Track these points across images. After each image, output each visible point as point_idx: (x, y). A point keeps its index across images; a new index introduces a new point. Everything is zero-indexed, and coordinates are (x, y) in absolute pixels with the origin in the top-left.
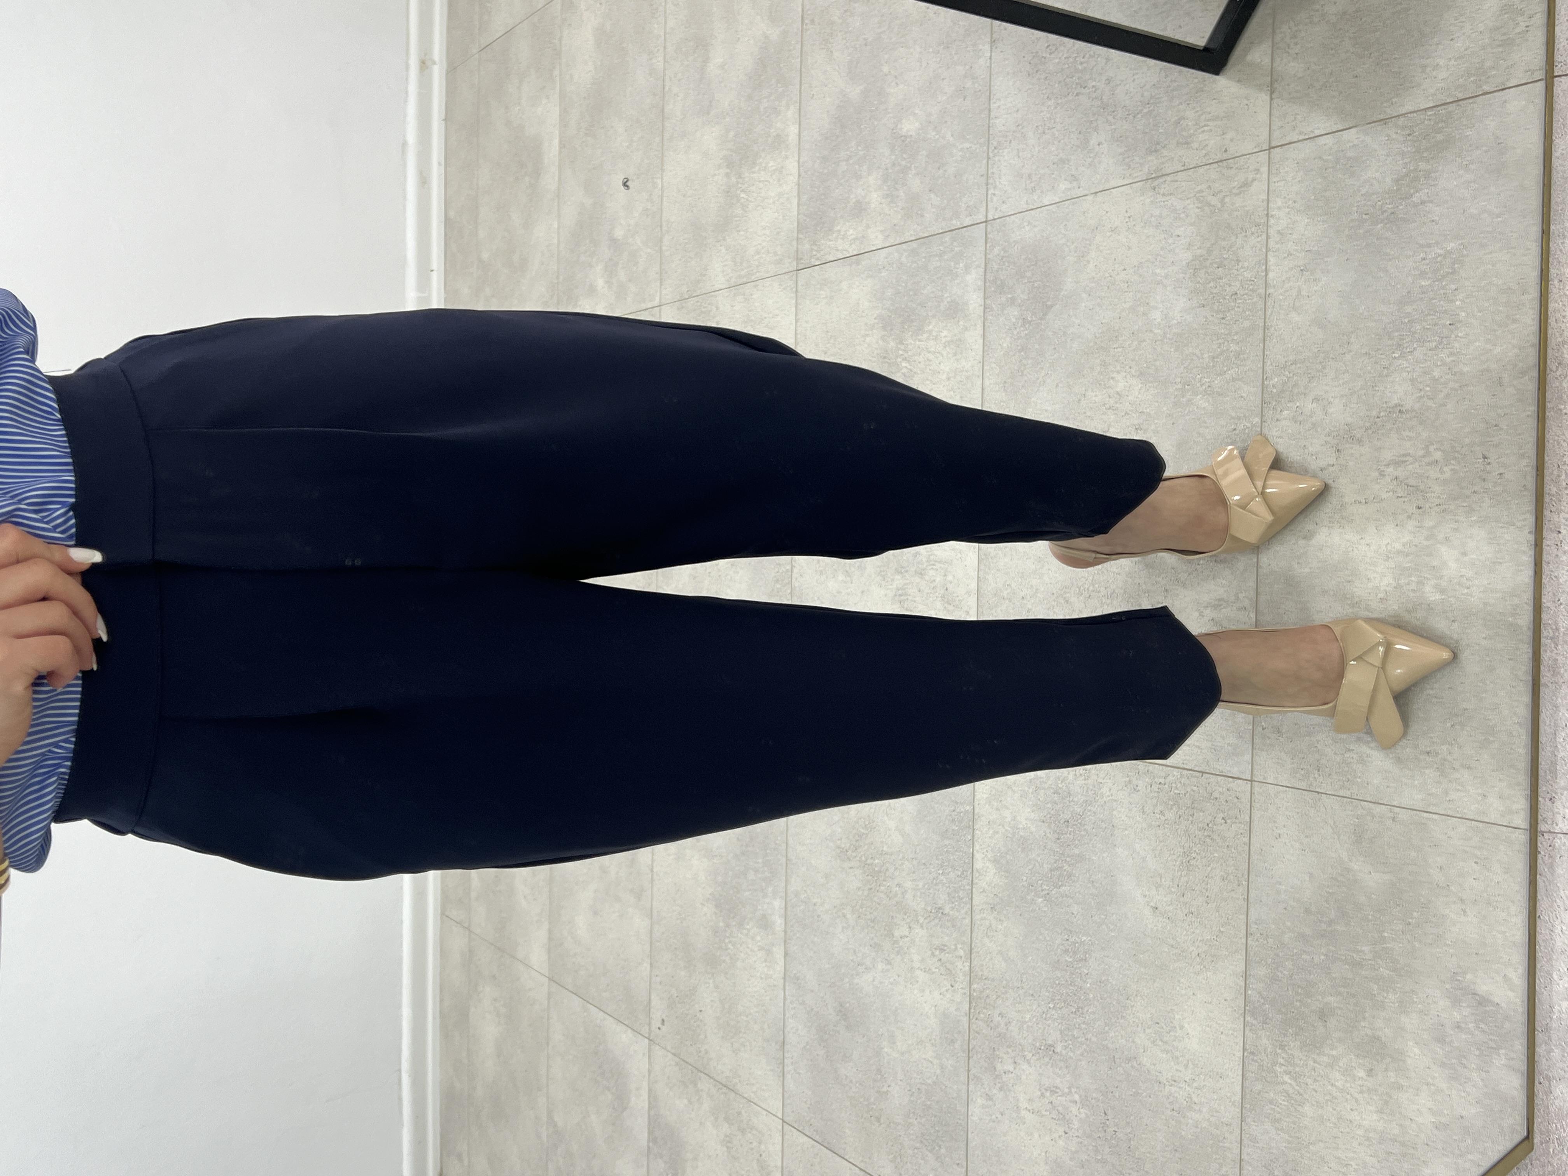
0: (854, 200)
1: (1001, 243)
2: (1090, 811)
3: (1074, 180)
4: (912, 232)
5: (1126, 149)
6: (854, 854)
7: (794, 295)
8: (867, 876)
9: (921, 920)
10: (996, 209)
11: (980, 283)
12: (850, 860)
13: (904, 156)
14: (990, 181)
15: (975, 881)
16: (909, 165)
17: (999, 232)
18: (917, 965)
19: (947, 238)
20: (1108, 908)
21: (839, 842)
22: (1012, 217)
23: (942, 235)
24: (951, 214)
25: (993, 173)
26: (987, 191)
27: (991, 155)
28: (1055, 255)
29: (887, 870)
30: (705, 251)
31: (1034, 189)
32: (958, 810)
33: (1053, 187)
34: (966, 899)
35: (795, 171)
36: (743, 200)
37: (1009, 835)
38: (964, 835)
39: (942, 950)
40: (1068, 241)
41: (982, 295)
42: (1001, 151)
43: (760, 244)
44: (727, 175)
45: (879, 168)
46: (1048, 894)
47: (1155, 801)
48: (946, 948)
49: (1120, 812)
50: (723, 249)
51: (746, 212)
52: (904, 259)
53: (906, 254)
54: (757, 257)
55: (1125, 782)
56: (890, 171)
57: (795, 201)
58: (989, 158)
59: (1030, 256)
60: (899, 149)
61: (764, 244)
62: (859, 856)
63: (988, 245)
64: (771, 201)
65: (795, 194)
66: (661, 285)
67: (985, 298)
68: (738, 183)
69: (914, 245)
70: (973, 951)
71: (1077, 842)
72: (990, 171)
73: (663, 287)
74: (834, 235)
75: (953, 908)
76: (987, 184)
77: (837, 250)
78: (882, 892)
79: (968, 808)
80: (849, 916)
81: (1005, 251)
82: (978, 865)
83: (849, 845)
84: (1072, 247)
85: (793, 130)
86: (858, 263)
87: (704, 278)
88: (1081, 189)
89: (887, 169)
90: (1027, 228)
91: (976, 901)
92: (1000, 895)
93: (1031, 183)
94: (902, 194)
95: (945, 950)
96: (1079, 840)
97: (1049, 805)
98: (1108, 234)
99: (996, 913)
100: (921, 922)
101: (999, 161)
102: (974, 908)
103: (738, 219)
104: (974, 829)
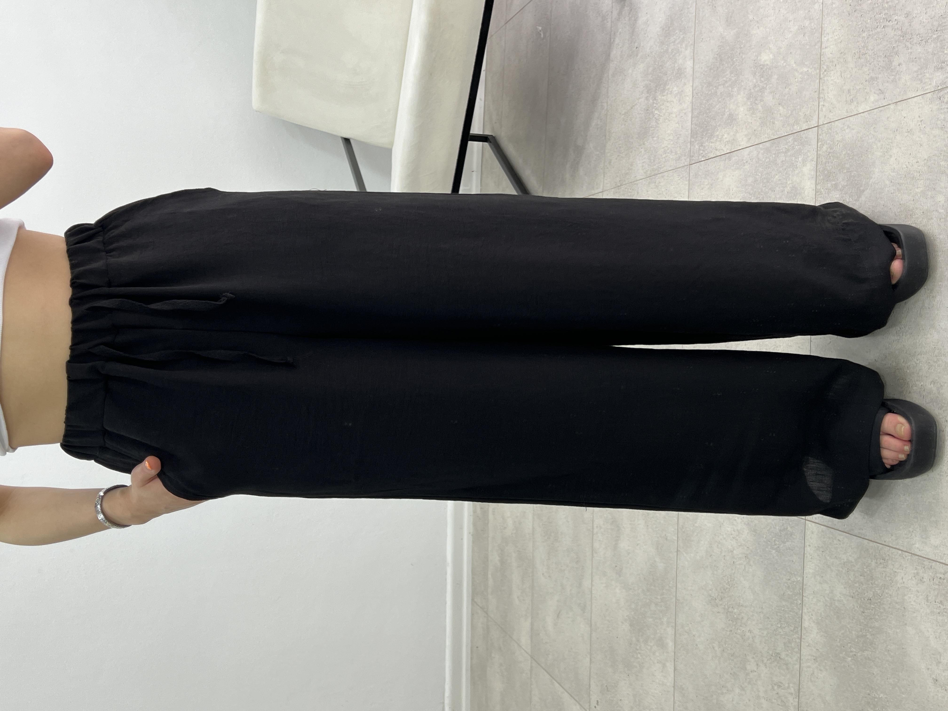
0: (728, 113)
1: (828, 142)
2: (887, 593)
3: (880, 93)
4: (766, 136)
5: (919, 67)
6: (721, 603)
7: (687, 183)
8: (729, 620)
9: (765, 660)
10: (825, 116)
11: (813, 173)
12: (717, 606)
13: (762, 79)
14: (822, 96)
15: (803, 637)
16: (765, 86)
17: (826, 134)
18: (761, 694)
19: (790, 139)
20: (900, 674)
21: (710, 592)
22: (836, 122)
23: (786, 137)
24: (794, 121)
25: (823, 90)
26: (819, 103)
27: (822, 76)
28: (867, 151)
29: (742, 618)
30: (631, 152)
31: (852, 101)
32: (792, 580)
33: (866, 99)
34: (796, 650)
35: (690, 93)
36: (656, 116)
37: (828, 604)
38: (796, 600)
39: (779, 686)
40: (876, 139)
41: (814, 182)
42: (829, 73)
43: (667, 147)
44: (647, 98)
45: (745, 89)
46: (855, 655)
47: (936, 593)
48: (782, 685)
49: (910, 597)
50: (643, 150)
51: (658, 124)
52: (760, 156)
53: (762, 151)
54: (664, 156)
55: (914, 573)
56: (753, 91)
57: (690, 115)
58: (820, 78)
59: (848, 152)
60: (759, 75)
61: (669, 146)
62: (724, 604)
63: (819, 144)
64: (674, 115)
65: (690, 109)
66: (604, 176)
67: (816, 184)
68: (653, 103)
69: (768, 144)
70: (800, 690)
71: (877, 617)
72: (821, 88)
73: (605, 178)
74: (715, 139)
75: (787, 655)
76: (819, 98)
77: (716, 150)
78: (739, 635)
79: (799, 579)
80: (716, 648)
81: (831, 149)
82: (806, 624)
83: (717, 595)
84: (879, 144)
85: (689, 64)
86: (730, 159)
87: (630, 171)
88: (886, 100)
89: (750, 90)
90: (847, 131)
91: (804, 652)
92: (821, 650)
93: (850, 96)
94: (760, 108)
95: (782, 687)
96: (878, 616)
97: (857, 585)
98: (906, 134)
99: (817, 664)
100: (765, 661)
101: (827, 80)
102: (802, 658)
103: (653, 129)
104: (803, 596)
